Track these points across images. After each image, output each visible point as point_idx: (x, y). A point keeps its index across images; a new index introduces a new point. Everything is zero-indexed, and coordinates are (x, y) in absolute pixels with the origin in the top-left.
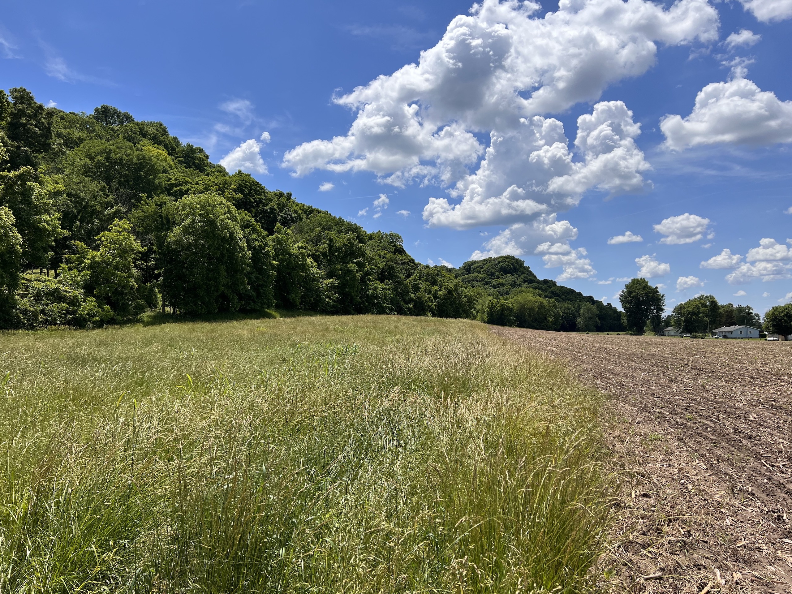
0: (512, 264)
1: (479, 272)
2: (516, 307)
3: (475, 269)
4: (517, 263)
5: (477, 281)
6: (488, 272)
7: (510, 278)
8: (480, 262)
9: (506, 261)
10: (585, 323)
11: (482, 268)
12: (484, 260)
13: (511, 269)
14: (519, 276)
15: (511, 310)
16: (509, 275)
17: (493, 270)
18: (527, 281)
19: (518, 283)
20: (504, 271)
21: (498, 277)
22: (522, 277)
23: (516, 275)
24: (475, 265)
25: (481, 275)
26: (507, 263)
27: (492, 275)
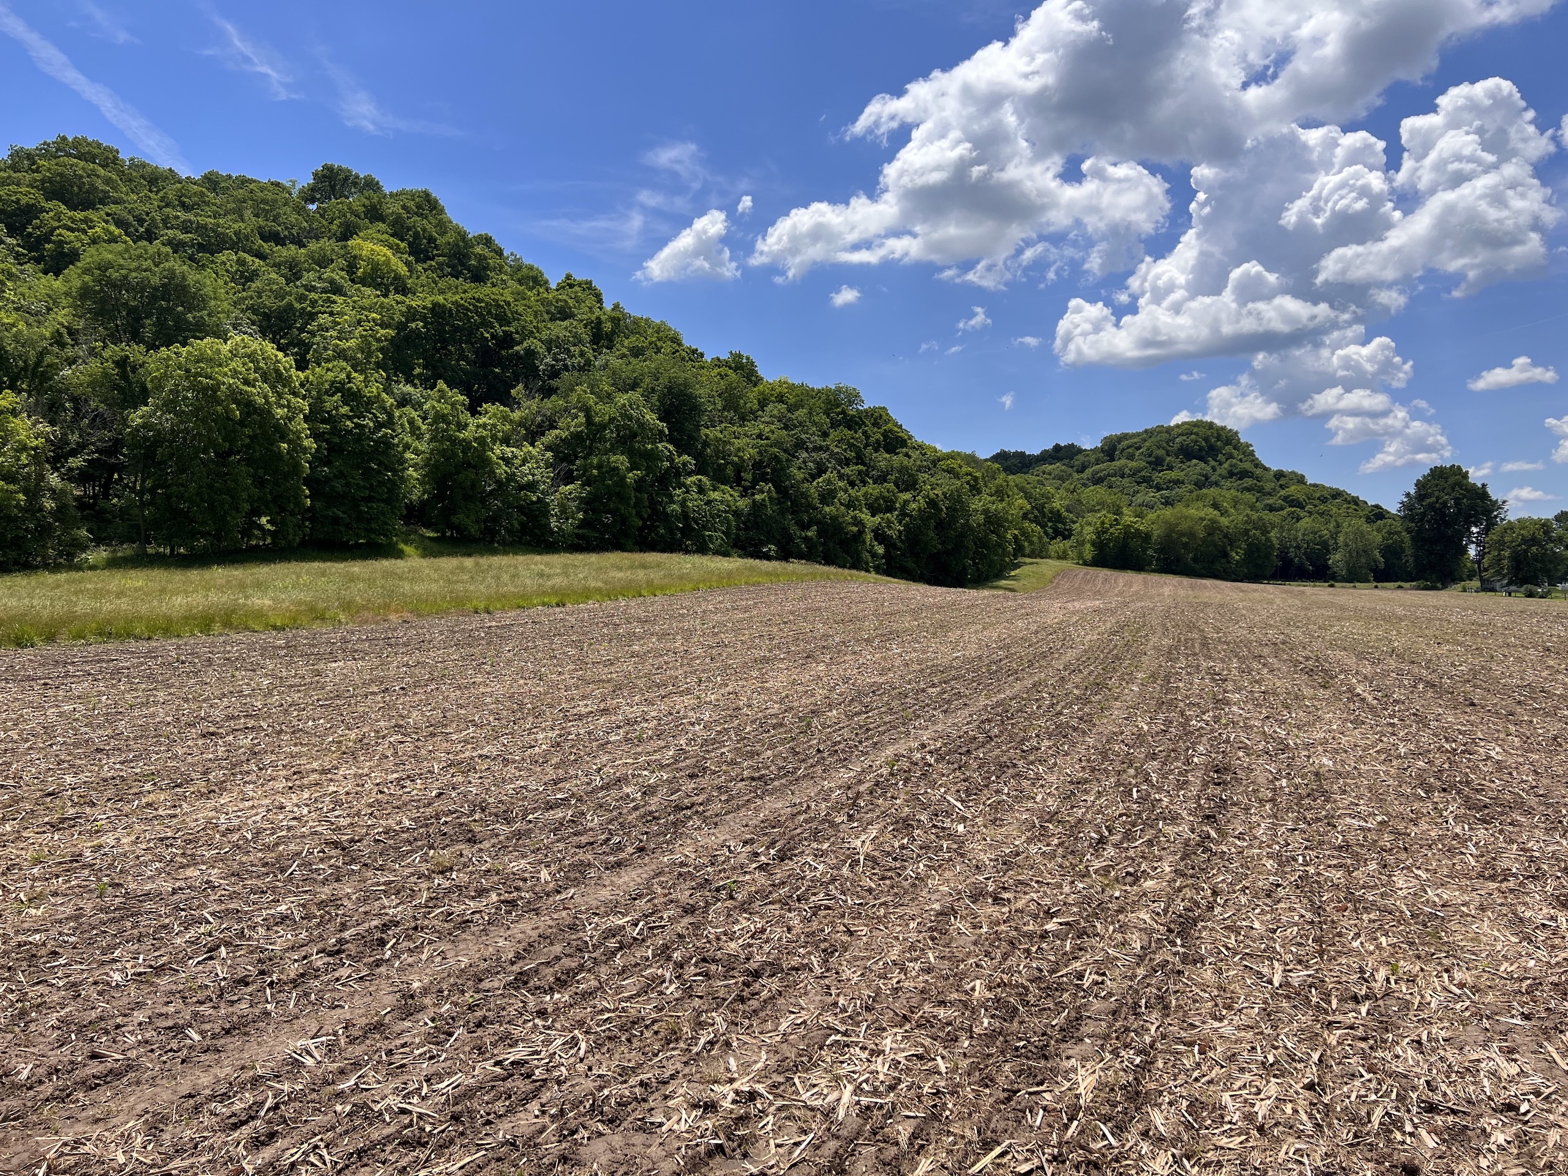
0: (1206, 440)
1: (1131, 457)
2: (1157, 533)
3: (1123, 450)
4: (1219, 438)
5: (1122, 476)
6: (1150, 456)
7: (1197, 467)
8: (1138, 435)
9: (1191, 433)
10: (1346, 562)
11: (1138, 448)
12: (1146, 431)
13: (1201, 449)
14: (1221, 464)
15: (1147, 537)
16: (1194, 461)
17: (1161, 452)
18: (1235, 475)
19: (1213, 479)
20: (1187, 454)
21: (1170, 468)
22: (1226, 465)
23: (1212, 463)
24: (1125, 443)
25: (1133, 464)
26: (1193, 437)
27: (1157, 463)
